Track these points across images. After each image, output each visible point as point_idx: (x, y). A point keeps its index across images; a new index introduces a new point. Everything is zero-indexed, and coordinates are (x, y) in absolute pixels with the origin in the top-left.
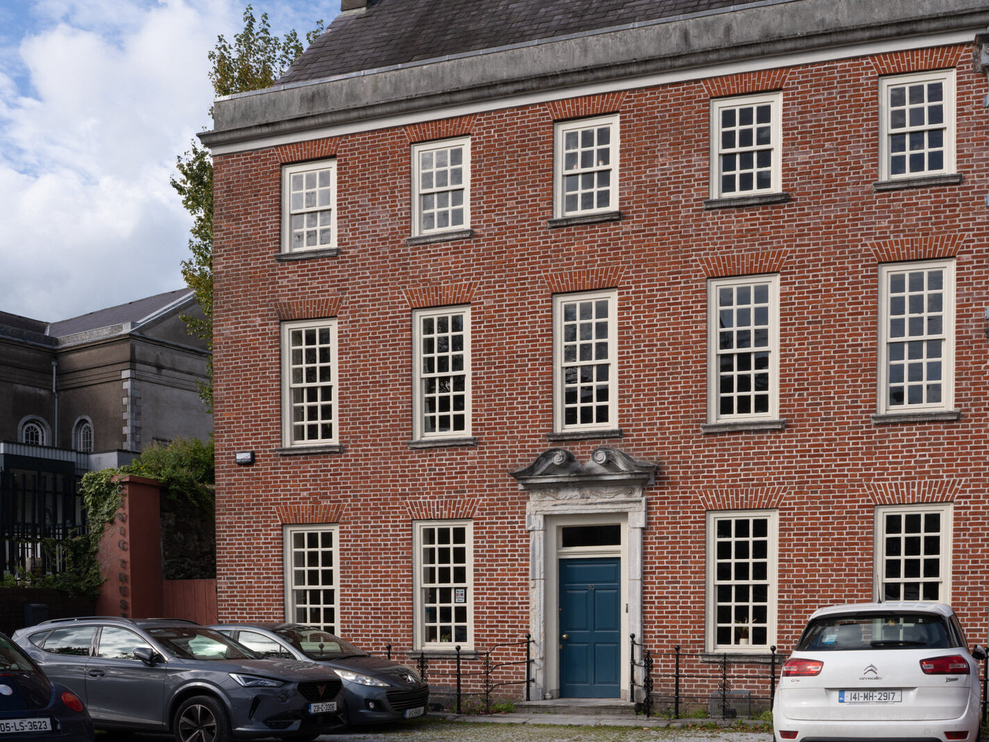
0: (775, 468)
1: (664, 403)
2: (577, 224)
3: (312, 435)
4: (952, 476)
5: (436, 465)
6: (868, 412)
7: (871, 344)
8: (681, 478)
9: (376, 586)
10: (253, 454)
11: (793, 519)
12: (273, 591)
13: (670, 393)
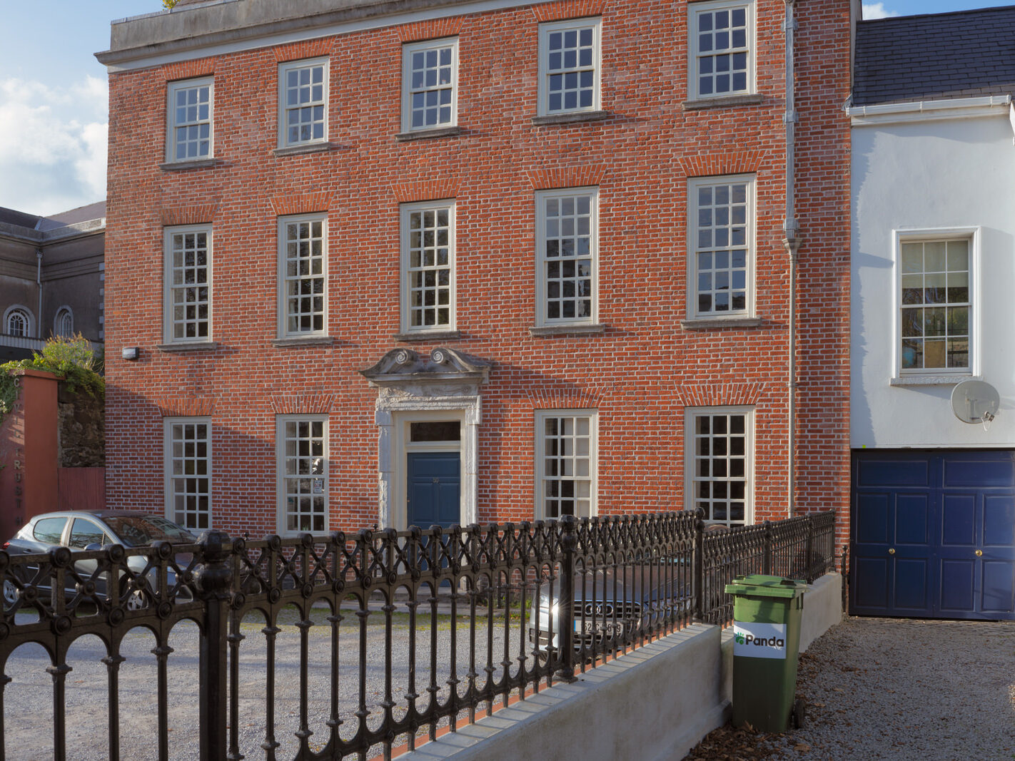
0: (596, 370)
1: (497, 307)
2: (421, 139)
3: (191, 333)
4: (754, 380)
5: (297, 362)
6: (678, 318)
7: (681, 254)
8: (512, 378)
9: (244, 476)
10: (138, 350)
11: (612, 419)
12: (154, 480)
13: (503, 298)
